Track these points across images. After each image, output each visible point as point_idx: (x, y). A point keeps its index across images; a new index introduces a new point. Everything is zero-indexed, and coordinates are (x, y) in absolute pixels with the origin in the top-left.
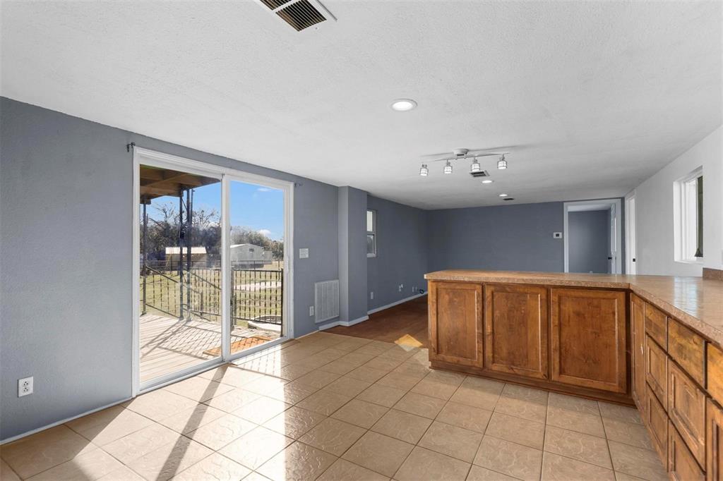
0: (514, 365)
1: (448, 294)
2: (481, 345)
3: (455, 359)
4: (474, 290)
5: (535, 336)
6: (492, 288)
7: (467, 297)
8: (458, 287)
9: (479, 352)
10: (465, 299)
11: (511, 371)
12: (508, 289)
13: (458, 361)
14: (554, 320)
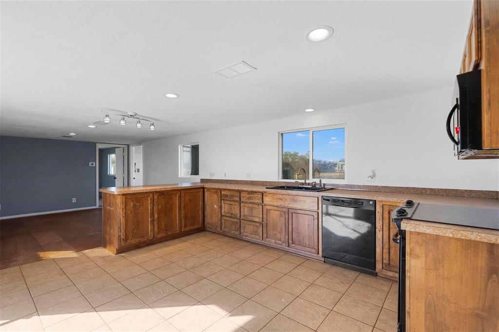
0: (167, 231)
1: (132, 201)
2: (152, 227)
3: (137, 240)
4: (148, 197)
5: (176, 214)
6: (158, 194)
7: (144, 201)
8: (139, 196)
9: (151, 231)
10: (143, 203)
11: (167, 235)
12: (165, 194)
13: (139, 240)
14: (183, 204)
